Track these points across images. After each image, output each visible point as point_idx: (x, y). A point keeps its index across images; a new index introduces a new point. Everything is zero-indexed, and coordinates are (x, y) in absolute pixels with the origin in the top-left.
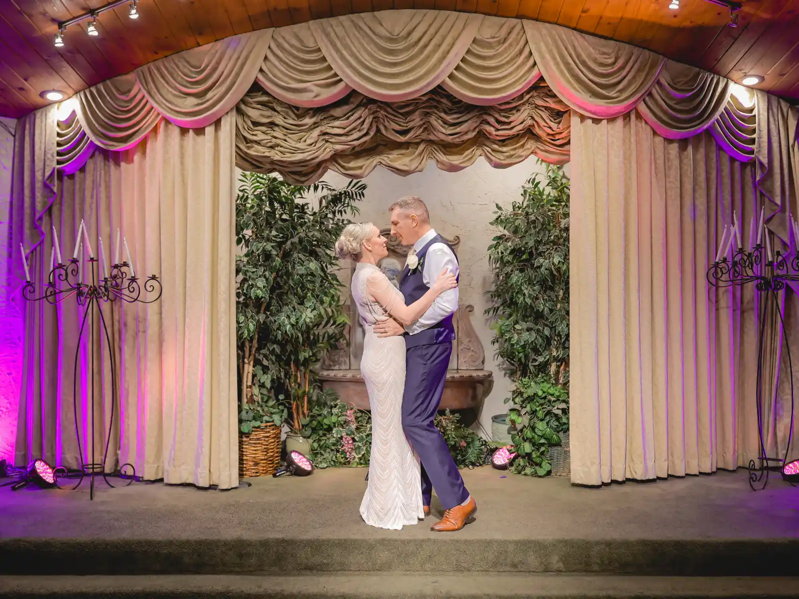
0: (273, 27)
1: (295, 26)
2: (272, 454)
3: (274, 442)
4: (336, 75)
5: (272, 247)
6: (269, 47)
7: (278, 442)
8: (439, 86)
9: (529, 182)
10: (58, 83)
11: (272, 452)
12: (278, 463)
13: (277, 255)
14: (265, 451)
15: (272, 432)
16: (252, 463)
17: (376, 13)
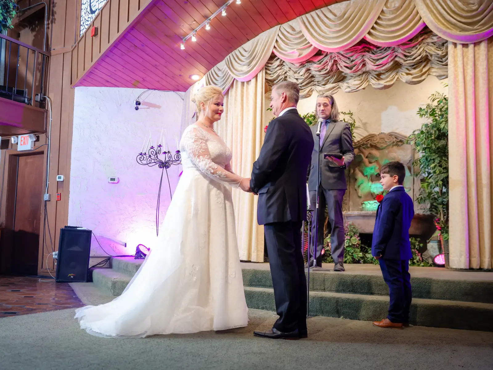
0: (280, 24)
1: (290, 22)
4: (309, 43)
6: (278, 35)
8: (363, 39)
10: (196, 71)
17: (329, 7)
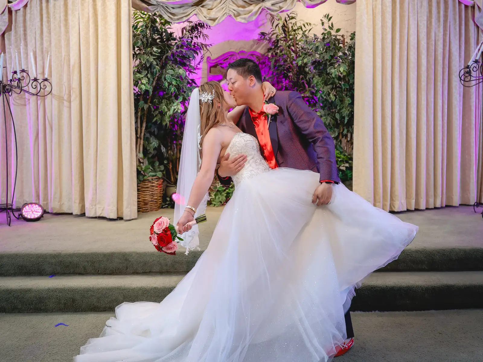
2: (156, 197)
3: (158, 189)
5: (154, 59)
7: (160, 190)
9: (325, 16)
11: (156, 196)
12: (161, 203)
13: (157, 65)
14: (152, 196)
15: (156, 183)
16: (143, 204)
